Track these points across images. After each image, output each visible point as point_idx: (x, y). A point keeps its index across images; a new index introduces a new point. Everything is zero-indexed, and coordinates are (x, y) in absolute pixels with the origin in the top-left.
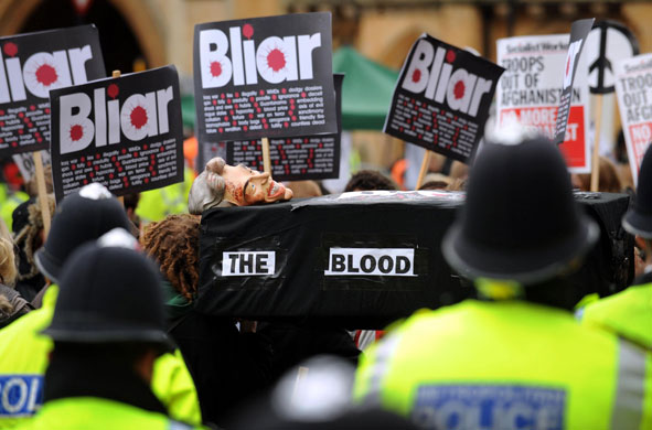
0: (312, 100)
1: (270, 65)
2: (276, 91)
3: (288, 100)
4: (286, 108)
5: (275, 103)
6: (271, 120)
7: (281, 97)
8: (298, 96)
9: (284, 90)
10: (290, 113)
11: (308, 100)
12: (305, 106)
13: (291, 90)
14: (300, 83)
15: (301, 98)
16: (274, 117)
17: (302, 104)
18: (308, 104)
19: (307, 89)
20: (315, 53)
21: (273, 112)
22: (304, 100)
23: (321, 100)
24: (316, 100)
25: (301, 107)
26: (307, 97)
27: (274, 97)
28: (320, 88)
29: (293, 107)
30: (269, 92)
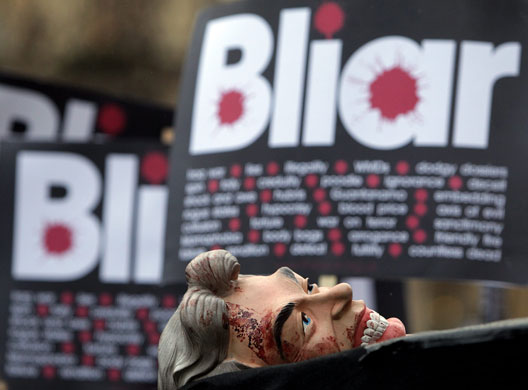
0: (476, 198)
1: (375, 102)
2: (380, 167)
3: (411, 191)
4: (402, 209)
5: (372, 195)
6: (355, 236)
7: (392, 182)
8: (439, 183)
9: (403, 167)
10: (413, 222)
11: (465, 197)
12: (456, 211)
13: (423, 167)
14: (449, 153)
15: (446, 188)
16: (364, 228)
17: (448, 203)
18: (464, 206)
19: (468, 169)
20: (502, 89)
21: (363, 217)
22: (456, 196)
23: (500, 201)
24: (486, 198)
25: (444, 210)
26: (465, 189)
27: (373, 181)
28: (503, 172)
29: (421, 209)
30: (361, 166)
